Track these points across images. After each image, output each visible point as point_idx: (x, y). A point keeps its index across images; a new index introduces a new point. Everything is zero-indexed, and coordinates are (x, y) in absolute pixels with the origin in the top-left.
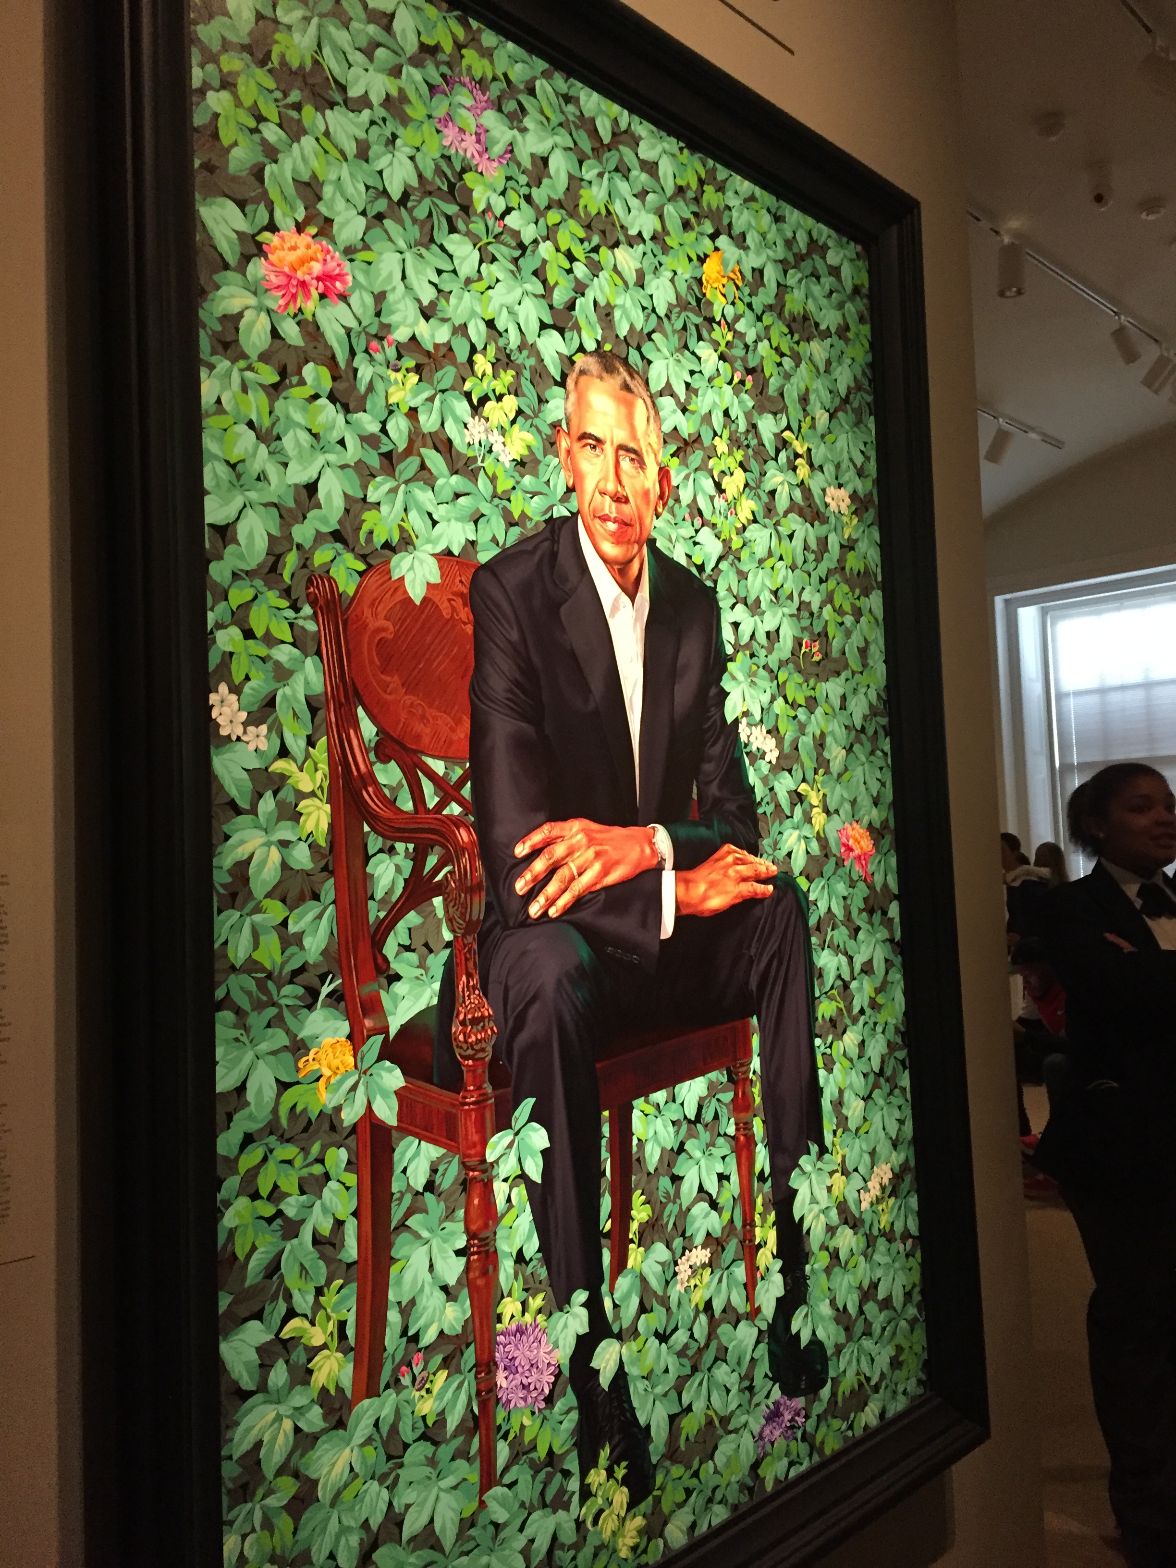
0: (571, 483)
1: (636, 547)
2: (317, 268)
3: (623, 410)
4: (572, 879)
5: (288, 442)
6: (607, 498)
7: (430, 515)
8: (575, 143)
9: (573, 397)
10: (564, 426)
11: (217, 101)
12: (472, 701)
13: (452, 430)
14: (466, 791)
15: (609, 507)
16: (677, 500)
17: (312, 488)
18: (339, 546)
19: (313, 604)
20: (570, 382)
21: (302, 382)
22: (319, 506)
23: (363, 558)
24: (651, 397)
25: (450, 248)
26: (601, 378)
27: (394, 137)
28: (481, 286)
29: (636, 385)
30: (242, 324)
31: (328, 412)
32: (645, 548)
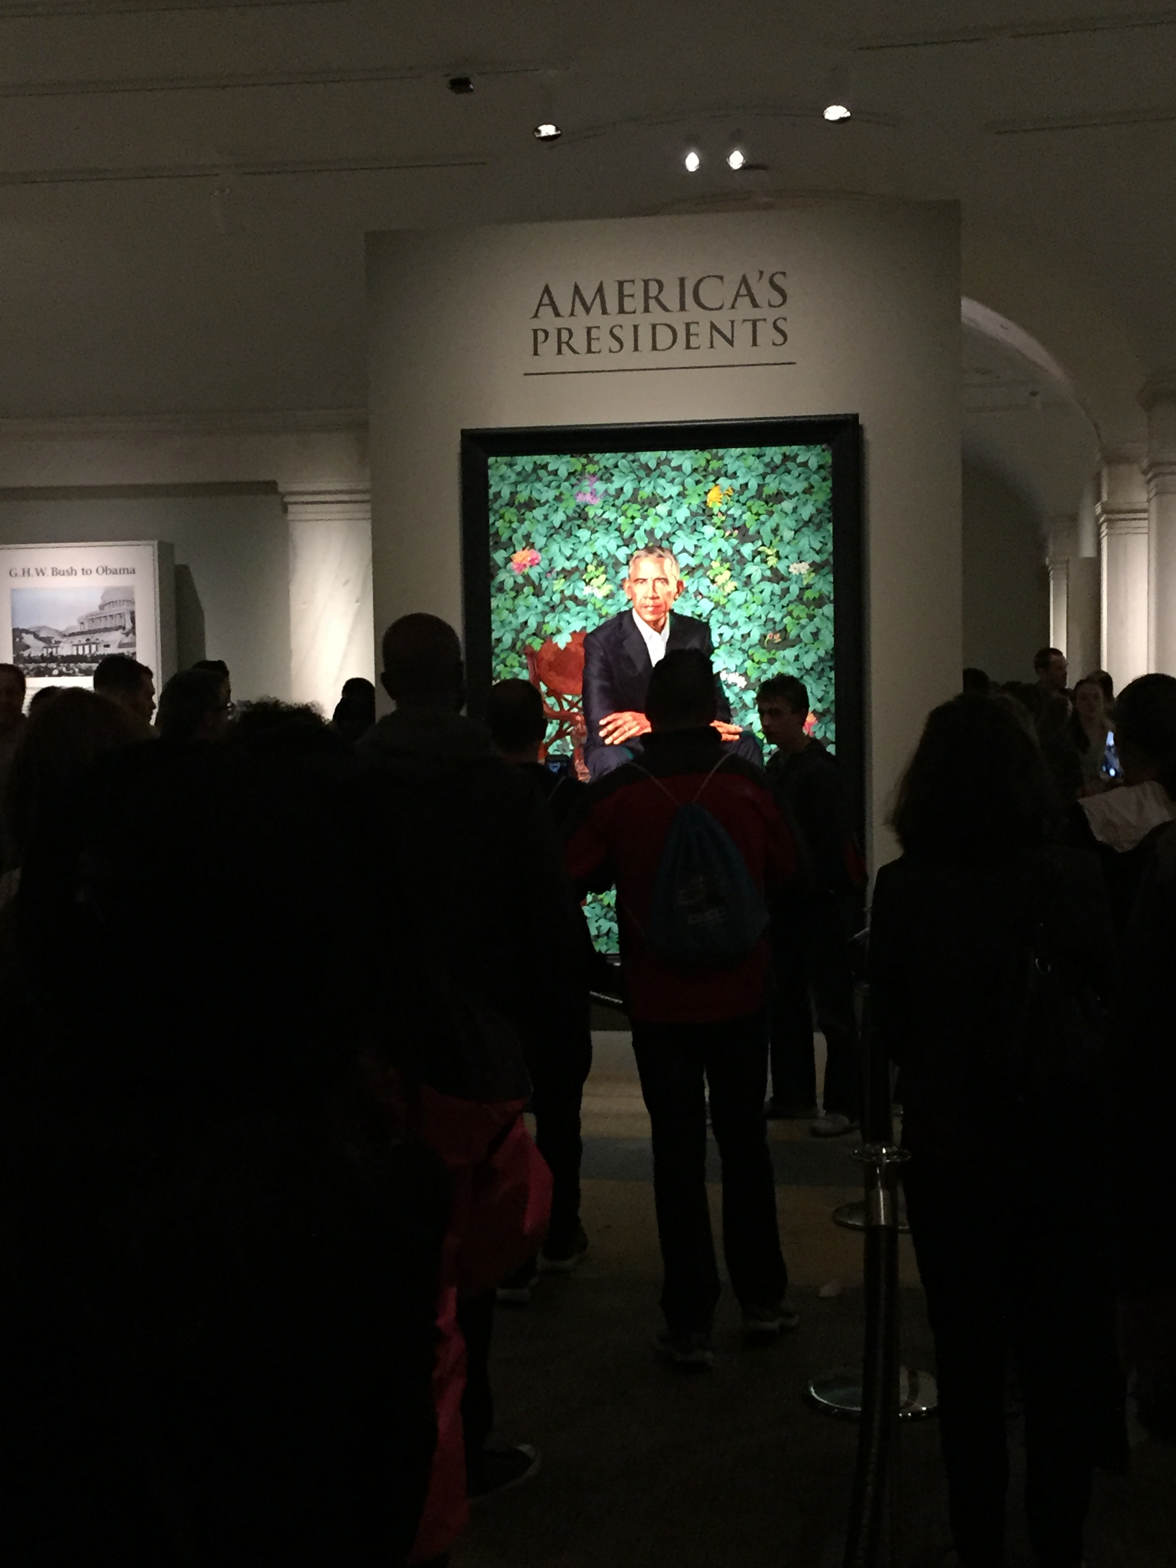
0: (630, 598)
1: (663, 614)
2: (529, 559)
3: (658, 565)
4: (625, 732)
5: (519, 611)
6: (648, 600)
7: (568, 622)
8: (637, 476)
9: (632, 568)
10: (628, 579)
11: (498, 524)
12: (583, 678)
13: (577, 593)
14: (580, 704)
15: (650, 602)
16: (687, 592)
17: (526, 623)
18: (535, 637)
19: (526, 654)
20: (631, 563)
21: (523, 593)
22: (528, 627)
23: (543, 639)
24: (675, 557)
25: (578, 534)
26: (647, 556)
27: (558, 508)
28: (591, 542)
29: (667, 554)
30: (505, 583)
31: (533, 600)
32: (668, 614)
